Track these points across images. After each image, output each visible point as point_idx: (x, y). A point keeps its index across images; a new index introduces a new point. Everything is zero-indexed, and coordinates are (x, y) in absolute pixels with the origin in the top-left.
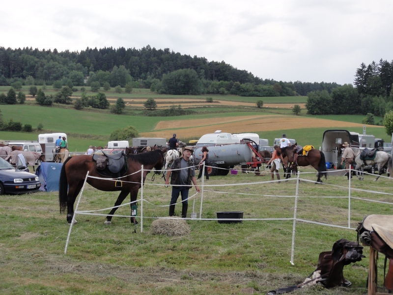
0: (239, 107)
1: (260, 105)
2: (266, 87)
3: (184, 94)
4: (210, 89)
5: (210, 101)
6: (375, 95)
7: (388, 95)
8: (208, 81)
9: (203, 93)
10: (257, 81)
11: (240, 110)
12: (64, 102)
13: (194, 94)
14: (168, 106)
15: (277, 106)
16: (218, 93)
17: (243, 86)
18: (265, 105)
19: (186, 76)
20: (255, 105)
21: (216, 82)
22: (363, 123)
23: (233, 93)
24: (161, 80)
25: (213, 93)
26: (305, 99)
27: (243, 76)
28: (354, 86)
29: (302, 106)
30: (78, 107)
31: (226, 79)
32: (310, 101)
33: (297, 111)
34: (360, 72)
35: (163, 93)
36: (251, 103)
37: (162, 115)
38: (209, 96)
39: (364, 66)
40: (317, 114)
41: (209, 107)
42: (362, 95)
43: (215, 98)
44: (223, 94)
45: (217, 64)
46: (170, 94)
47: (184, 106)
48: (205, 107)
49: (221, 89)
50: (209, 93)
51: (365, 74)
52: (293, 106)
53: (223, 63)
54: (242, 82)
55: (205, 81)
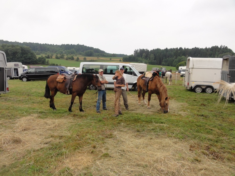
0: (106, 60)
5: (98, 58)
7: (142, 57)
10: (106, 53)
12: (62, 58)
16: (98, 56)
17: (104, 54)
21: (97, 53)
24: (84, 53)
30: (67, 59)
31: (99, 53)
32: (123, 58)
33: (120, 61)
34: (135, 51)
36: (108, 59)
39: (136, 50)
40: (125, 61)
44: (100, 56)
46: (88, 56)
48: (98, 60)
50: (96, 56)
51: (136, 52)
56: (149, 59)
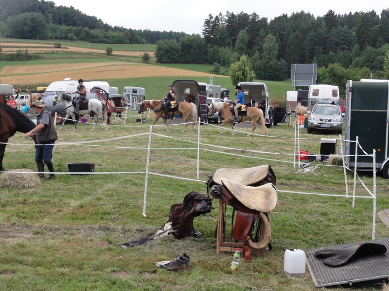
0: (89, 54)
1: (109, 52)
2: (115, 34)
3: (31, 38)
4: (58, 34)
5: (59, 46)
6: (221, 45)
7: (234, 46)
8: (56, 26)
9: (51, 38)
10: (107, 27)
11: (89, 57)
13: (42, 39)
14: (14, 51)
15: (126, 54)
16: (66, 38)
17: (92, 32)
18: (114, 53)
19: (33, 20)
20: (104, 52)
21: (64, 27)
22: (210, 72)
23: (82, 39)
24: (6, 23)
25: (61, 38)
26: (154, 47)
27: (93, 23)
28: (202, 36)
29: (152, 54)
31: (75, 24)
32: (159, 49)
33: (146, 59)
34: (207, 22)
35: (8, 36)
36: (101, 50)
37: (8, 60)
38: (57, 42)
39: (211, 17)
40: (166, 62)
41: (57, 52)
42: (209, 45)
43: (63, 43)
44: (71, 39)
45: (65, 8)
46: (16, 37)
47: (31, 51)
48: (53, 53)
49: (70, 35)
50: (57, 38)
51: (212, 24)
52: (142, 54)
53: (72, 8)
54: (91, 28)
55: (52, 25)
56: (257, 54)
